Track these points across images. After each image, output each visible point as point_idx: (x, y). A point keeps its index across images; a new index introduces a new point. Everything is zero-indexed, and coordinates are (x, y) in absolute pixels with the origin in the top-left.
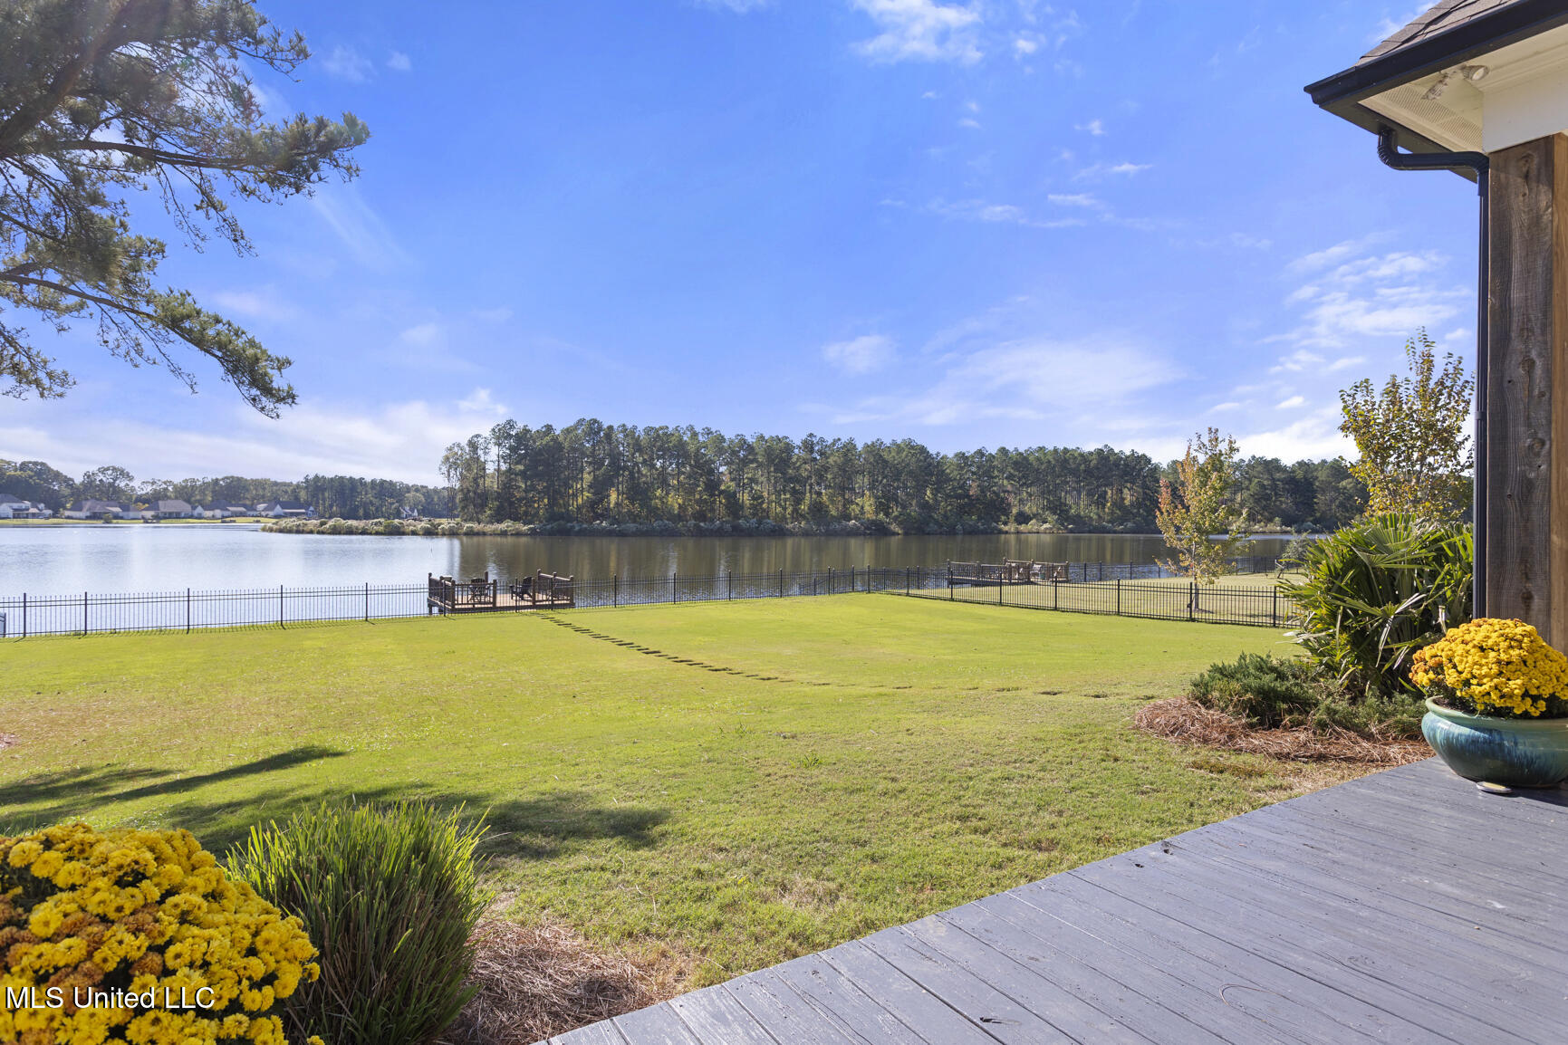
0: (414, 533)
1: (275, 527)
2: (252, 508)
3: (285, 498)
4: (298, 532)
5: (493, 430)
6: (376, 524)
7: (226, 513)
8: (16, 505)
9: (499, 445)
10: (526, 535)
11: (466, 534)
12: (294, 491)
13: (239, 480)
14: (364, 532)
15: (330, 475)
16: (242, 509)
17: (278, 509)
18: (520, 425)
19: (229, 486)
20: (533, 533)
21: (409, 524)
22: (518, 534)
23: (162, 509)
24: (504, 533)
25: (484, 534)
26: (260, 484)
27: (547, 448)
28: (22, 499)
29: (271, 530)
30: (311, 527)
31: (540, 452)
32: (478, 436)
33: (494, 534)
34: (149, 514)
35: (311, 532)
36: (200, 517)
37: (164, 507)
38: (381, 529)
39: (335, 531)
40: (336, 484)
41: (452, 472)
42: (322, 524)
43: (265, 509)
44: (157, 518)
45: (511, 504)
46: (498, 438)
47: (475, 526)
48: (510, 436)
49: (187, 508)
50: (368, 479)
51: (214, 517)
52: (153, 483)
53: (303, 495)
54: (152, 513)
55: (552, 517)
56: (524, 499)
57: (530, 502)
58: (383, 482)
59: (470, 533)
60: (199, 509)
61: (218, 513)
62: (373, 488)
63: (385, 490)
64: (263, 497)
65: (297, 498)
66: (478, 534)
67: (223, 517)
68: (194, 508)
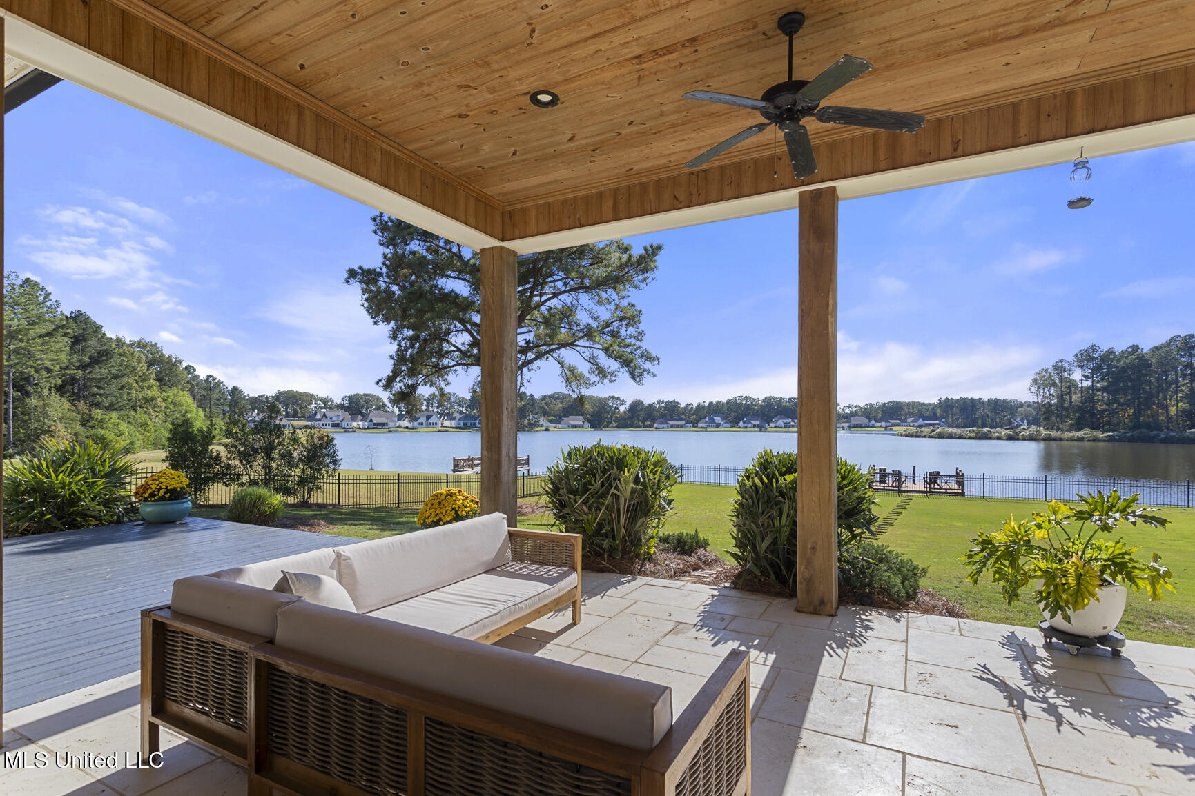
0: (999, 438)
1: (904, 433)
2: (905, 421)
3: (927, 414)
4: (917, 436)
5: (1077, 355)
6: (970, 431)
7: (888, 424)
8: (785, 421)
9: (1082, 367)
10: (1104, 441)
11: (1044, 440)
12: (933, 409)
13: (897, 403)
14: (961, 437)
15: (956, 397)
16: (898, 421)
17: (921, 421)
18: (1104, 348)
19: (892, 408)
20: (1111, 439)
21: (996, 432)
22: (1095, 440)
23: (853, 422)
24: (1081, 439)
25: (1061, 440)
26: (910, 405)
27: (1132, 366)
28: (788, 417)
29: (901, 435)
30: (925, 433)
31: (1124, 370)
32: (1061, 361)
33: (1071, 439)
34: (846, 425)
35: (925, 437)
36: (873, 427)
37: (854, 420)
38: (973, 435)
39: (941, 436)
40: (961, 403)
41: (1041, 390)
42: (933, 431)
43: (912, 422)
44: (850, 427)
45: (1093, 415)
46: (1080, 361)
47: (1054, 434)
48: (1093, 359)
49: (865, 421)
50: (985, 399)
51: (881, 427)
52: (850, 407)
53: (939, 412)
54: (847, 424)
55: (1137, 426)
56: (1106, 410)
57: (1113, 413)
58: (997, 401)
59: (1047, 439)
60: (873, 422)
61: (884, 424)
62: (989, 405)
63: (998, 406)
64: (912, 413)
65: (935, 414)
66: (1055, 440)
67: (886, 426)
68: (870, 421)
